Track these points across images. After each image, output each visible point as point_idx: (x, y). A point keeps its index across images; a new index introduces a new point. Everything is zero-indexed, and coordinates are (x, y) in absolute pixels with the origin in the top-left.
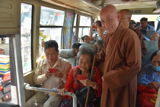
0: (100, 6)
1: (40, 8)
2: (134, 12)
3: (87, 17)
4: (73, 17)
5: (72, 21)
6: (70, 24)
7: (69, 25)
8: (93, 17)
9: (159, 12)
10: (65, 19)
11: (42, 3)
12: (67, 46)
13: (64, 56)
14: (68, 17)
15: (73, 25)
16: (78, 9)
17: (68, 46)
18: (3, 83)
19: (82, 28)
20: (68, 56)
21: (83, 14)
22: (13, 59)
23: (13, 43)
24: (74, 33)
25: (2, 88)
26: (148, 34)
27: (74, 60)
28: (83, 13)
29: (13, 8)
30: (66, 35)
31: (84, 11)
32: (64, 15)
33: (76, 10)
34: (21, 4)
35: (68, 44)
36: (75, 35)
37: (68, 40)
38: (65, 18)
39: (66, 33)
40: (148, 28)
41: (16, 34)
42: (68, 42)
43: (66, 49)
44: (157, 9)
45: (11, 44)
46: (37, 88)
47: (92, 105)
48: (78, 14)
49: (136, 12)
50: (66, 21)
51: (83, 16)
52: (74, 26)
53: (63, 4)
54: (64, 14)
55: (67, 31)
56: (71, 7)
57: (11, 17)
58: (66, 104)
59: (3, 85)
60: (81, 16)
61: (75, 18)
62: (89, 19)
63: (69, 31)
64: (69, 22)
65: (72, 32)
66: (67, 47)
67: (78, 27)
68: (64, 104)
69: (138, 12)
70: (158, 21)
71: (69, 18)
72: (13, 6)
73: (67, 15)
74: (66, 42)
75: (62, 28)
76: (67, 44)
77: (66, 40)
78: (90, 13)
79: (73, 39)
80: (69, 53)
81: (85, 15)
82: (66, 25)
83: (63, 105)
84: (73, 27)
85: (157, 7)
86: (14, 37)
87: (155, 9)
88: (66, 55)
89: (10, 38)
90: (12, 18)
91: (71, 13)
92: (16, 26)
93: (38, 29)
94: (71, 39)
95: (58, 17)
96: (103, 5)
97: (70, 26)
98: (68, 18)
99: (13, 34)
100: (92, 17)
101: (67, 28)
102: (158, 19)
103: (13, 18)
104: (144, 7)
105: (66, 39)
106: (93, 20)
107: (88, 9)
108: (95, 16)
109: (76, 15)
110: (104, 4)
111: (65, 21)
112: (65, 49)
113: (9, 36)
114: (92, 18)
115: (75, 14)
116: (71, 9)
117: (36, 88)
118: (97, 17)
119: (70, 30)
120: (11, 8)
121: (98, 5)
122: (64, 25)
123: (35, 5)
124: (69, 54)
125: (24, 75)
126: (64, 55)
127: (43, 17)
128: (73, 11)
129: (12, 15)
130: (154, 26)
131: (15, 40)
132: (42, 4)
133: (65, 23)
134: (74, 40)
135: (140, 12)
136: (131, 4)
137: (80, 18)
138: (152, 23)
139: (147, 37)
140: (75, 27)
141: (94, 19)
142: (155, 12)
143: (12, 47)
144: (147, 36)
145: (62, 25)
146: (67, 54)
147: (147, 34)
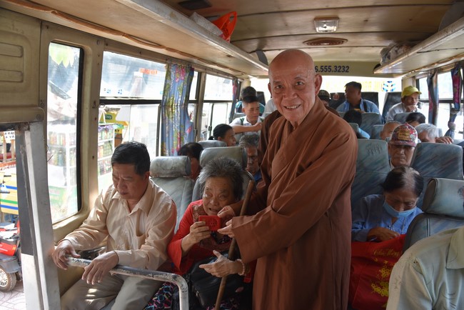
0: (255, 53)
1: (101, 56)
2: (333, 69)
3: (224, 79)
4: (186, 77)
5: (185, 87)
6: (180, 96)
7: (178, 98)
8: (237, 78)
9: (386, 72)
10: (168, 82)
11: (107, 45)
12: (171, 148)
13: (161, 174)
14: (175, 79)
15: (188, 96)
16: (200, 59)
17: (175, 148)
18: (17, 238)
19: (212, 104)
20: (172, 173)
21: (215, 72)
22: (26, 187)
23: (25, 146)
24: (190, 118)
25: (14, 248)
26: (365, 122)
27: (187, 183)
28: (212, 70)
29: (25, 56)
30: (169, 123)
31: (214, 63)
32: (164, 74)
33: (195, 61)
34: (50, 47)
35: (175, 145)
36: (191, 121)
37: (175, 135)
38: (166, 81)
39: (171, 117)
40: (361, 106)
41: (32, 122)
42: (175, 138)
43: (170, 155)
44: (383, 66)
45: (21, 146)
46: (86, 262)
47: (233, 302)
48: (201, 70)
49: (338, 69)
50: (169, 88)
51: (214, 75)
52: (190, 99)
53: (159, 46)
54: (165, 70)
55: (172, 112)
56: (182, 53)
57: (19, 80)
58: (167, 298)
59: (16, 242)
60: (208, 76)
61: (192, 80)
62: (228, 83)
63: (177, 112)
64: (176, 89)
65: (184, 115)
66: (171, 151)
67: (199, 101)
68: (161, 298)
69: (342, 70)
70: (385, 93)
71: (177, 81)
72: (25, 50)
73: (172, 73)
74: (171, 139)
75: (158, 105)
76: (171, 143)
77: (171, 133)
78: (231, 69)
79: (187, 132)
80: (175, 165)
81: (218, 73)
82: (170, 99)
83: (159, 301)
84: (188, 101)
85: (384, 61)
86: (29, 129)
87: (378, 66)
88: (168, 172)
89: (18, 132)
90: (22, 81)
91: (183, 68)
92: (35, 102)
93: (93, 108)
94: (182, 132)
95: (150, 78)
96: (260, 50)
97: (180, 99)
98: (174, 81)
99: (26, 123)
100: (235, 78)
101: (172, 106)
102: (386, 88)
103: (25, 81)
104: (356, 60)
105: (169, 133)
106: (237, 86)
107: (223, 60)
108: (244, 76)
109: (196, 74)
110: (264, 49)
111: (167, 87)
112: (165, 155)
113: (17, 127)
114: (237, 81)
115: (192, 70)
116: (181, 60)
117: (84, 260)
118: (248, 78)
119: (179, 109)
120: (22, 56)
121: (250, 51)
122: (165, 98)
123: (88, 49)
124: (175, 168)
125: (55, 227)
126: (163, 172)
127: (108, 78)
128: (189, 63)
129: (22, 75)
130: (376, 102)
131: (31, 137)
132: (106, 47)
133: (166, 93)
134: (190, 133)
135: (346, 69)
136: (326, 50)
137: (205, 82)
138: (374, 96)
139: (362, 129)
140: (192, 102)
141: (241, 83)
142: (379, 71)
143: (23, 155)
144: (363, 125)
145: (160, 97)
146: (169, 168)
147: (363, 121)
